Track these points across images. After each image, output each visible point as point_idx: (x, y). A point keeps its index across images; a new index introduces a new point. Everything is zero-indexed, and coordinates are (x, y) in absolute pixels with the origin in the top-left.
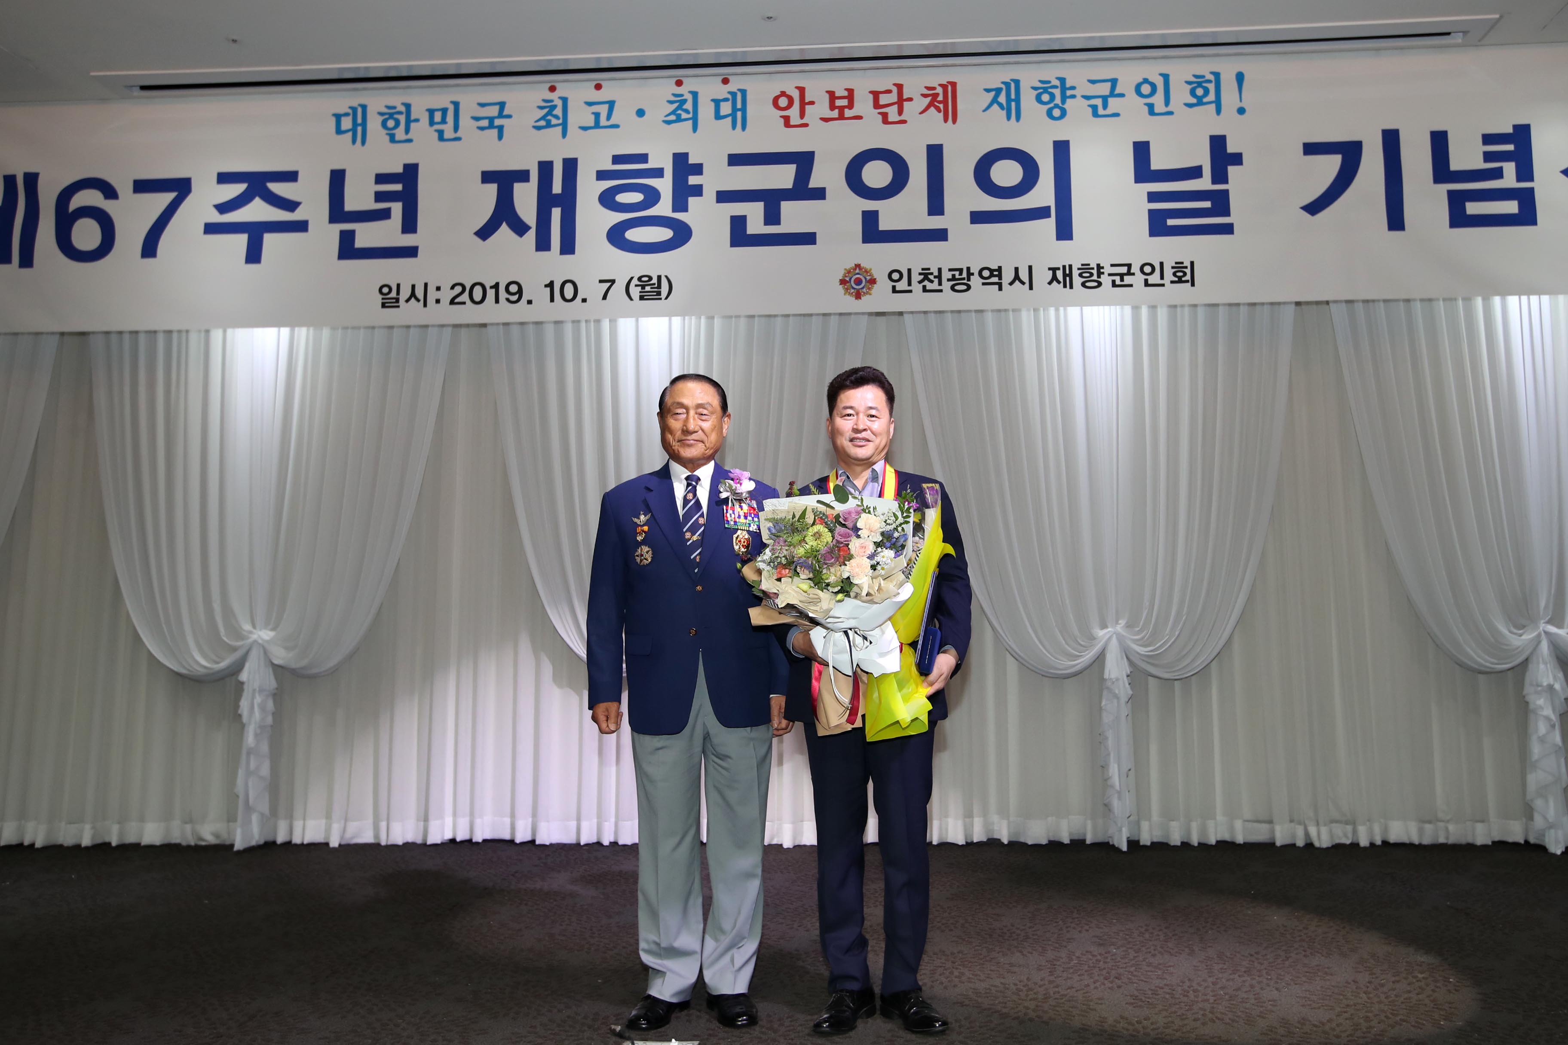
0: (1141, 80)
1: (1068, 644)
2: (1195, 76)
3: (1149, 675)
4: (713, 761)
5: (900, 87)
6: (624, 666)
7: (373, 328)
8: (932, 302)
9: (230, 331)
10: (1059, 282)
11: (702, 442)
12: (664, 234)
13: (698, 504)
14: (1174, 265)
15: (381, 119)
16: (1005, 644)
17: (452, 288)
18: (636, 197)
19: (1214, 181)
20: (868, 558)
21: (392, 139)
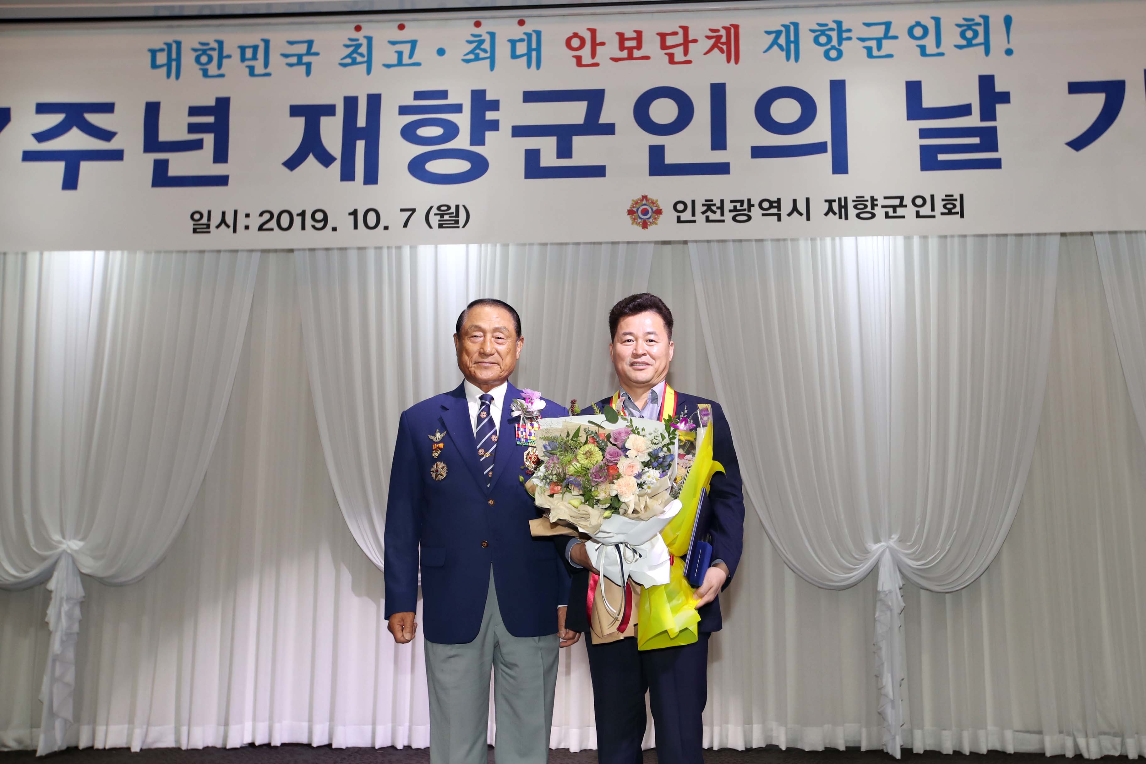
0: (913, 23)
1: (843, 559)
2: (965, 19)
3: (921, 588)
4: (502, 670)
5: (685, 29)
6: (420, 575)
7: (185, 252)
8: (714, 231)
9: (46, 254)
10: (835, 213)
11: (498, 364)
12: (462, 166)
13: (491, 422)
14: (944, 198)
15: (194, 54)
16: (782, 556)
17: (261, 215)
18: (436, 131)
19: (983, 119)
20: (635, 477)
21: (205, 74)
